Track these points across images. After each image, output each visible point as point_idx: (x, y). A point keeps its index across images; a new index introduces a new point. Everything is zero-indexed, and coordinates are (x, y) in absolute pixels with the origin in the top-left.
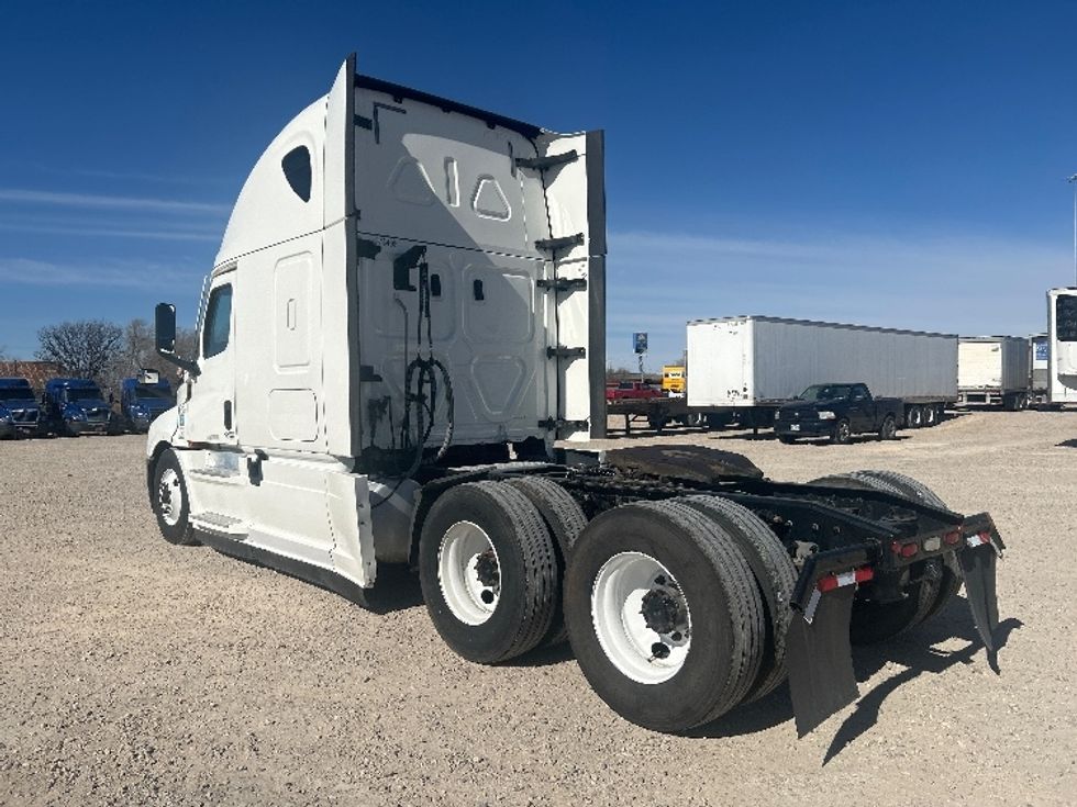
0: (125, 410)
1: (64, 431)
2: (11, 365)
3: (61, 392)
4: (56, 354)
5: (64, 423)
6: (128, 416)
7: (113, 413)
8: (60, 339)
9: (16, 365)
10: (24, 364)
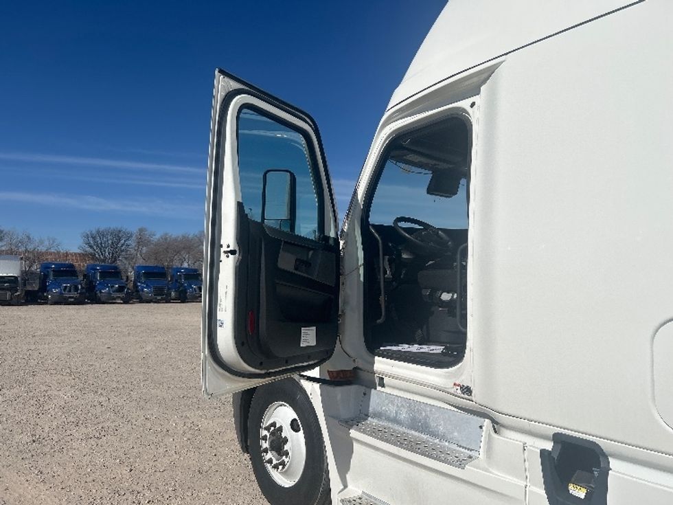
0: (135, 286)
1: (96, 300)
2: (63, 254)
3: (95, 273)
4: (91, 247)
5: (96, 294)
6: (138, 291)
7: (128, 289)
8: (95, 239)
9: (67, 255)
10: (71, 254)
